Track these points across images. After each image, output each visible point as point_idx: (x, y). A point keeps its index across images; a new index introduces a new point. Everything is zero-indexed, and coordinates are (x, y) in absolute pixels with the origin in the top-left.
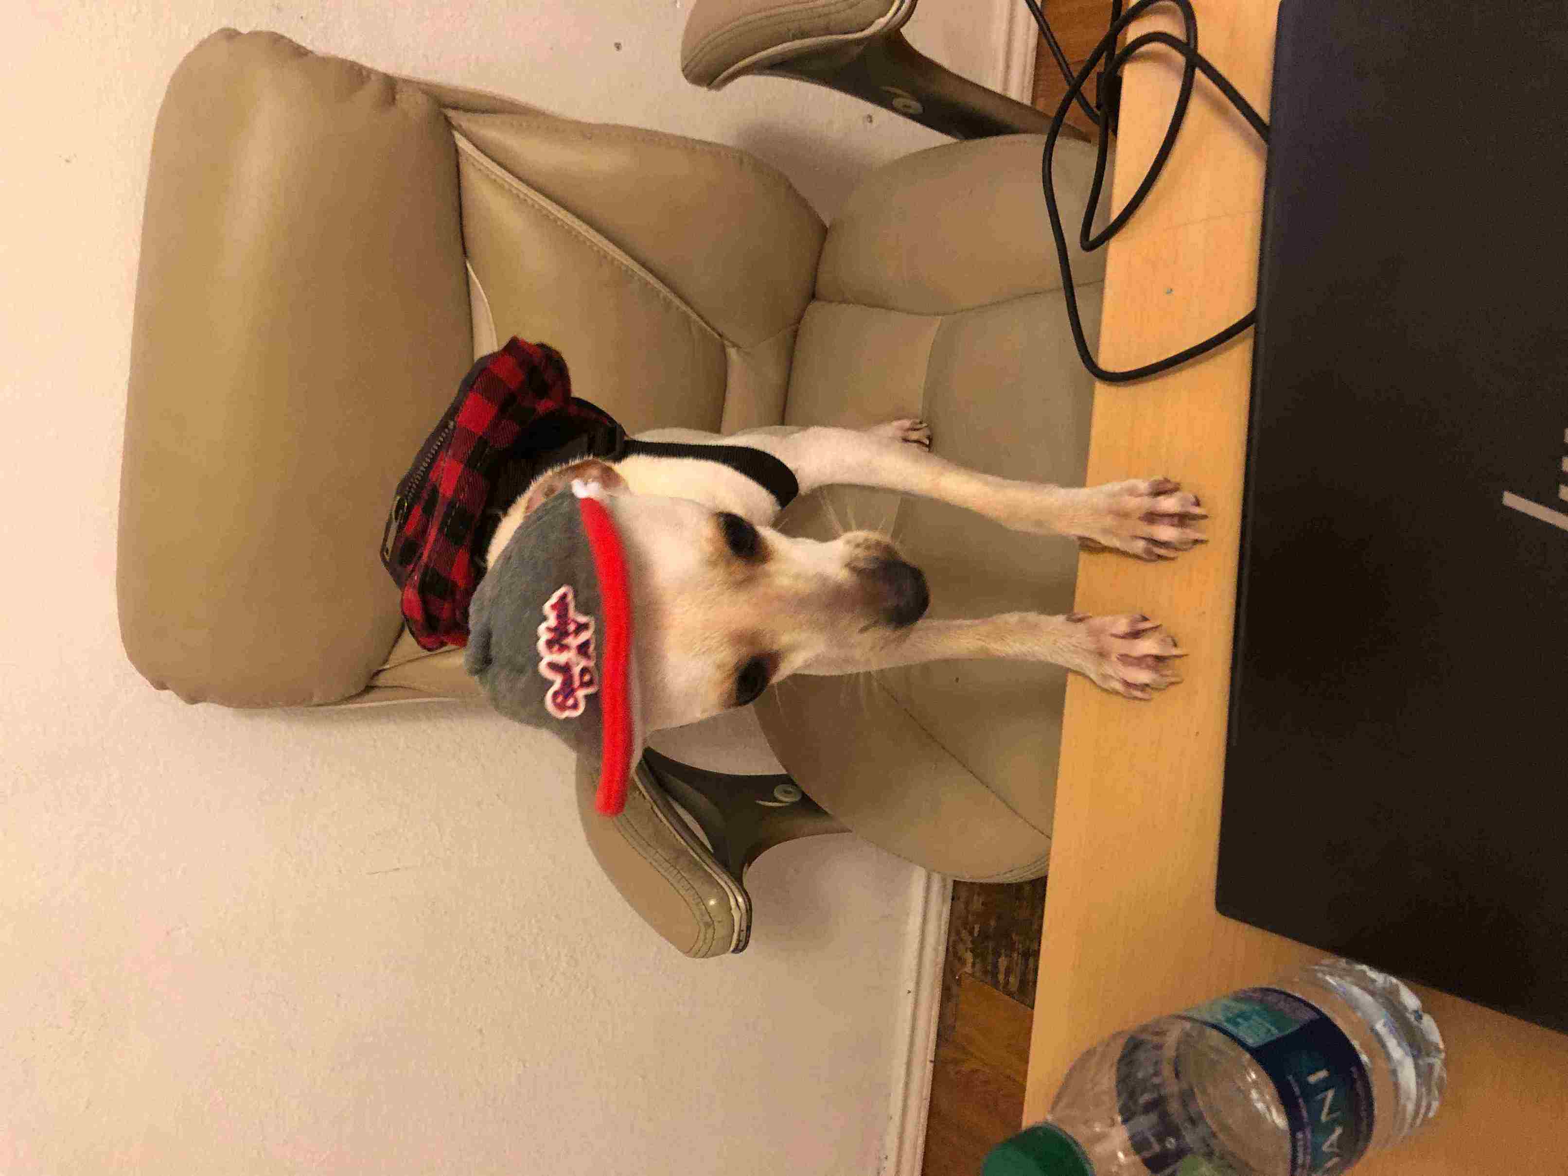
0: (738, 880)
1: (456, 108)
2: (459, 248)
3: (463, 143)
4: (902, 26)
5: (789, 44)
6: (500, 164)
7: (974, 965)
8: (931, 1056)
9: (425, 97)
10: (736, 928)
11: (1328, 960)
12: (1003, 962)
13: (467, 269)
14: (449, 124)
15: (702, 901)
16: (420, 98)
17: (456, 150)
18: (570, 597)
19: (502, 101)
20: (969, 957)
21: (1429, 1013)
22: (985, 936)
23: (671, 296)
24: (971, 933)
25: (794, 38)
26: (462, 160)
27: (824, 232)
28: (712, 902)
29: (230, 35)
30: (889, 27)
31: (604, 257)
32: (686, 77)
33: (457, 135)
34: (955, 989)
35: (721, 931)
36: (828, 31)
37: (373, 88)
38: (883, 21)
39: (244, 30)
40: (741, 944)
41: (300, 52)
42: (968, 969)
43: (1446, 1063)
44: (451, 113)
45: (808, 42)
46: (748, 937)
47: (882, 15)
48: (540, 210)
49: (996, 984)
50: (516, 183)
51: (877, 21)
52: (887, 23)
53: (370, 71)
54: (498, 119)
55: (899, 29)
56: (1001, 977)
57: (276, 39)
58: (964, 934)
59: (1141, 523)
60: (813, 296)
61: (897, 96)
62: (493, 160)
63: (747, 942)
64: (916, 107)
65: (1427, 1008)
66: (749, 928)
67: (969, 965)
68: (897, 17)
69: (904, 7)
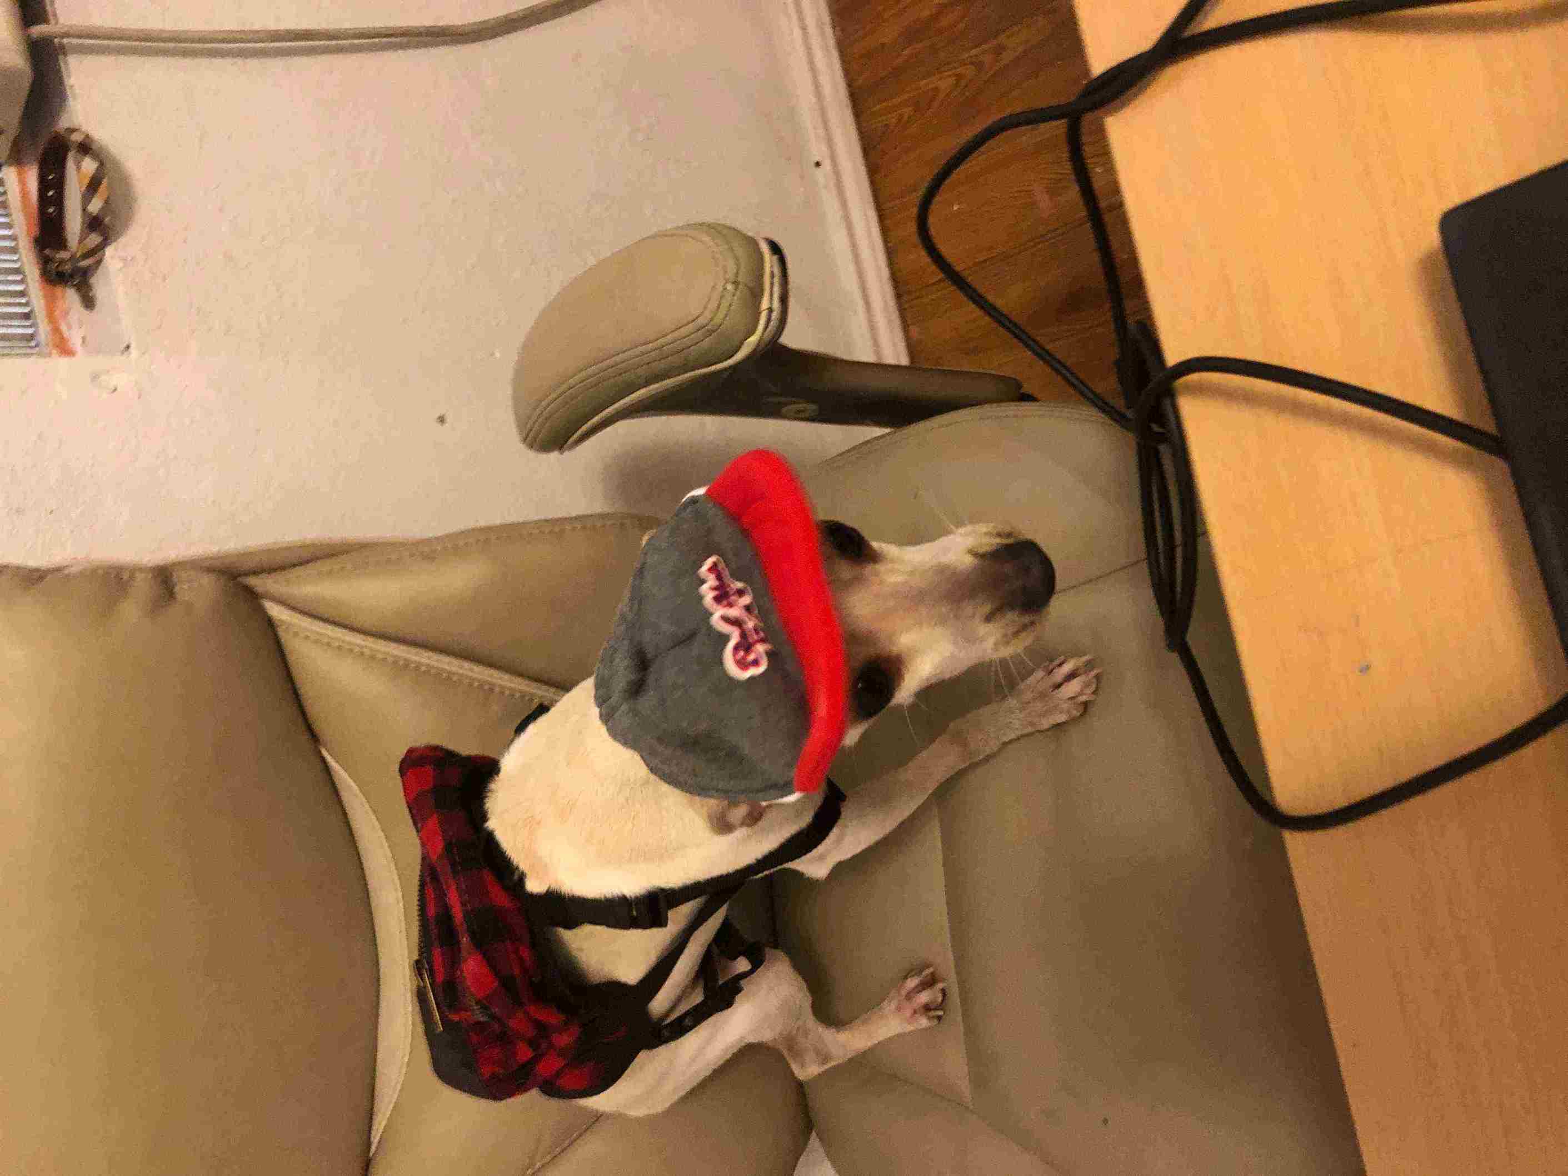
1: (255, 573)
2: (305, 738)
3: (275, 611)
4: (780, 336)
9: (213, 577)
13: (323, 760)
14: (253, 597)
16: (207, 581)
17: (270, 623)
18: (722, 566)
25: (647, 383)
26: (285, 637)
30: (763, 343)
31: (489, 690)
32: (531, 446)
33: (267, 604)
36: (688, 367)
37: (143, 587)
38: (753, 339)
44: (252, 581)
45: (668, 383)
47: (751, 333)
48: (395, 662)
50: (357, 639)
51: (747, 342)
52: (760, 341)
53: (134, 570)
54: (311, 569)
55: (775, 339)
61: (785, 404)
62: (320, 620)
68: (768, 330)
69: (775, 315)
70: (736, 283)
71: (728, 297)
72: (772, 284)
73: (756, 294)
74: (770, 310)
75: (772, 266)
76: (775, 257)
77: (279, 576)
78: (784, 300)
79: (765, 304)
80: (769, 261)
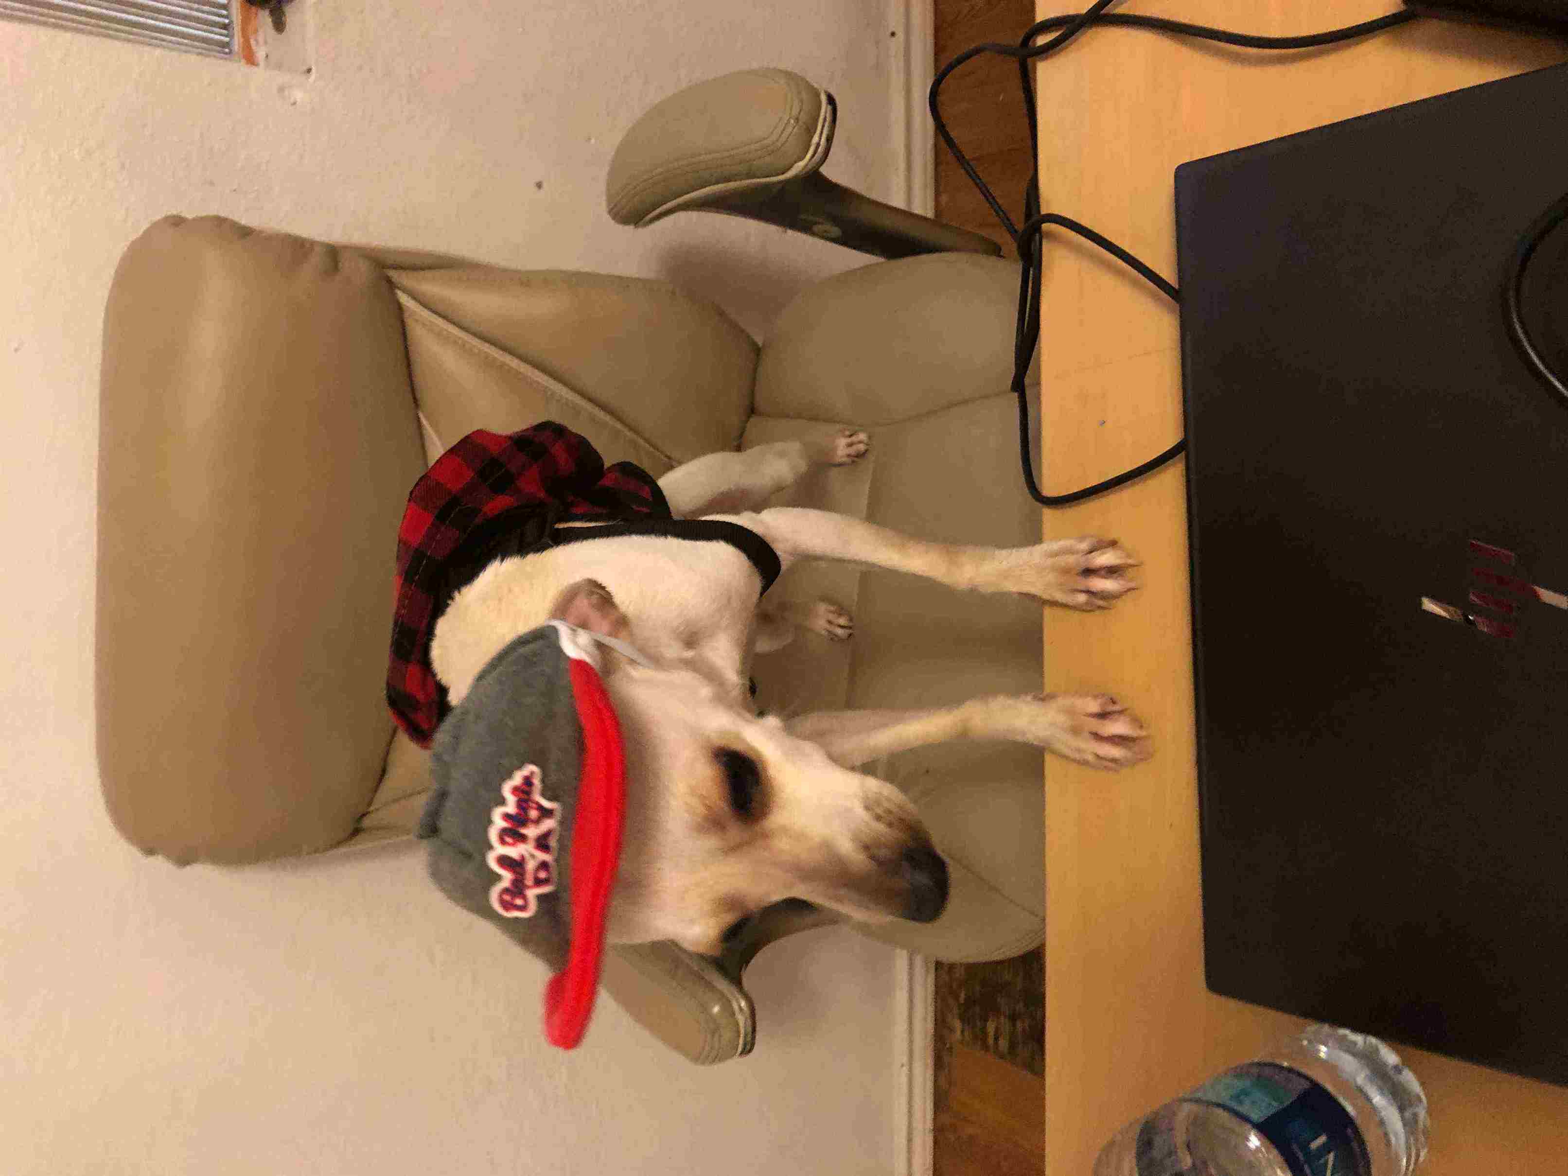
0: (737, 982)
1: (395, 267)
2: (409, 400)
3: (404, 299)
4: (823, 167)
5: (712, 187)
6: (444, 317)
7: (962, 1032)
8: (929, 1125)
9: (367, 263)
10: (742, 1031)
11: (1313, 1027)
12: (991, 1027)
13: (420, 425)
14: (391, 285)
15: (705, 1009)
16: (364, 266)
17: (400, 308)
19: (439, 257)
20: (957, 1024)
21: (1409, 1066)
22: (970, 1002)
23: (619, 426)
24: (957, 998)
25: (717, 182)
26: (409, 322)
27: (757, 351)
28: (716, 1009)
29: (177, 221)
30: (806, 170)
31: (551, 396)
32: (613, 217)
33: (399, 293)
34: (946, 1059)
35: (727, 1035)
36: (749, 176)
37: (316, 259)
38: (802, 164)
39: (190, 216)
40: (748, 1047)
41: (245, 232)
42: (958, 1034)
43: (1430, 1112)
44: (392, 274)
45: (732, 185)
46: (754, 1038)
47: (801, 158)
48: (485, 359)
49: (985, 1047)
51: (796, 165)
52: (807, 165)
53: (313, 243)
54: (437, 274)
55: (818, 169)
56: (991, 1041)
57: (220, 222)
58: (951, 1001)
59: (1078, 578)
60: (752, 410)
61: (816, 223)
62: (435, 312)
63: (753, 1045)
64: (835, 231)
65: (1407, 1062)
66: (754, 1030)
67: (959, 1032)
68: (813, 160)
69: (820, 150)
70: (797, 120)
71: (789, 129)
72: (823, 126)
73: (810, 131)
74: (818, 145)
75: (826, 112)
76: (829, 107)
77: (411, 274)
78: (830, 140)
79: (815, 139)
80: (825, 108)
